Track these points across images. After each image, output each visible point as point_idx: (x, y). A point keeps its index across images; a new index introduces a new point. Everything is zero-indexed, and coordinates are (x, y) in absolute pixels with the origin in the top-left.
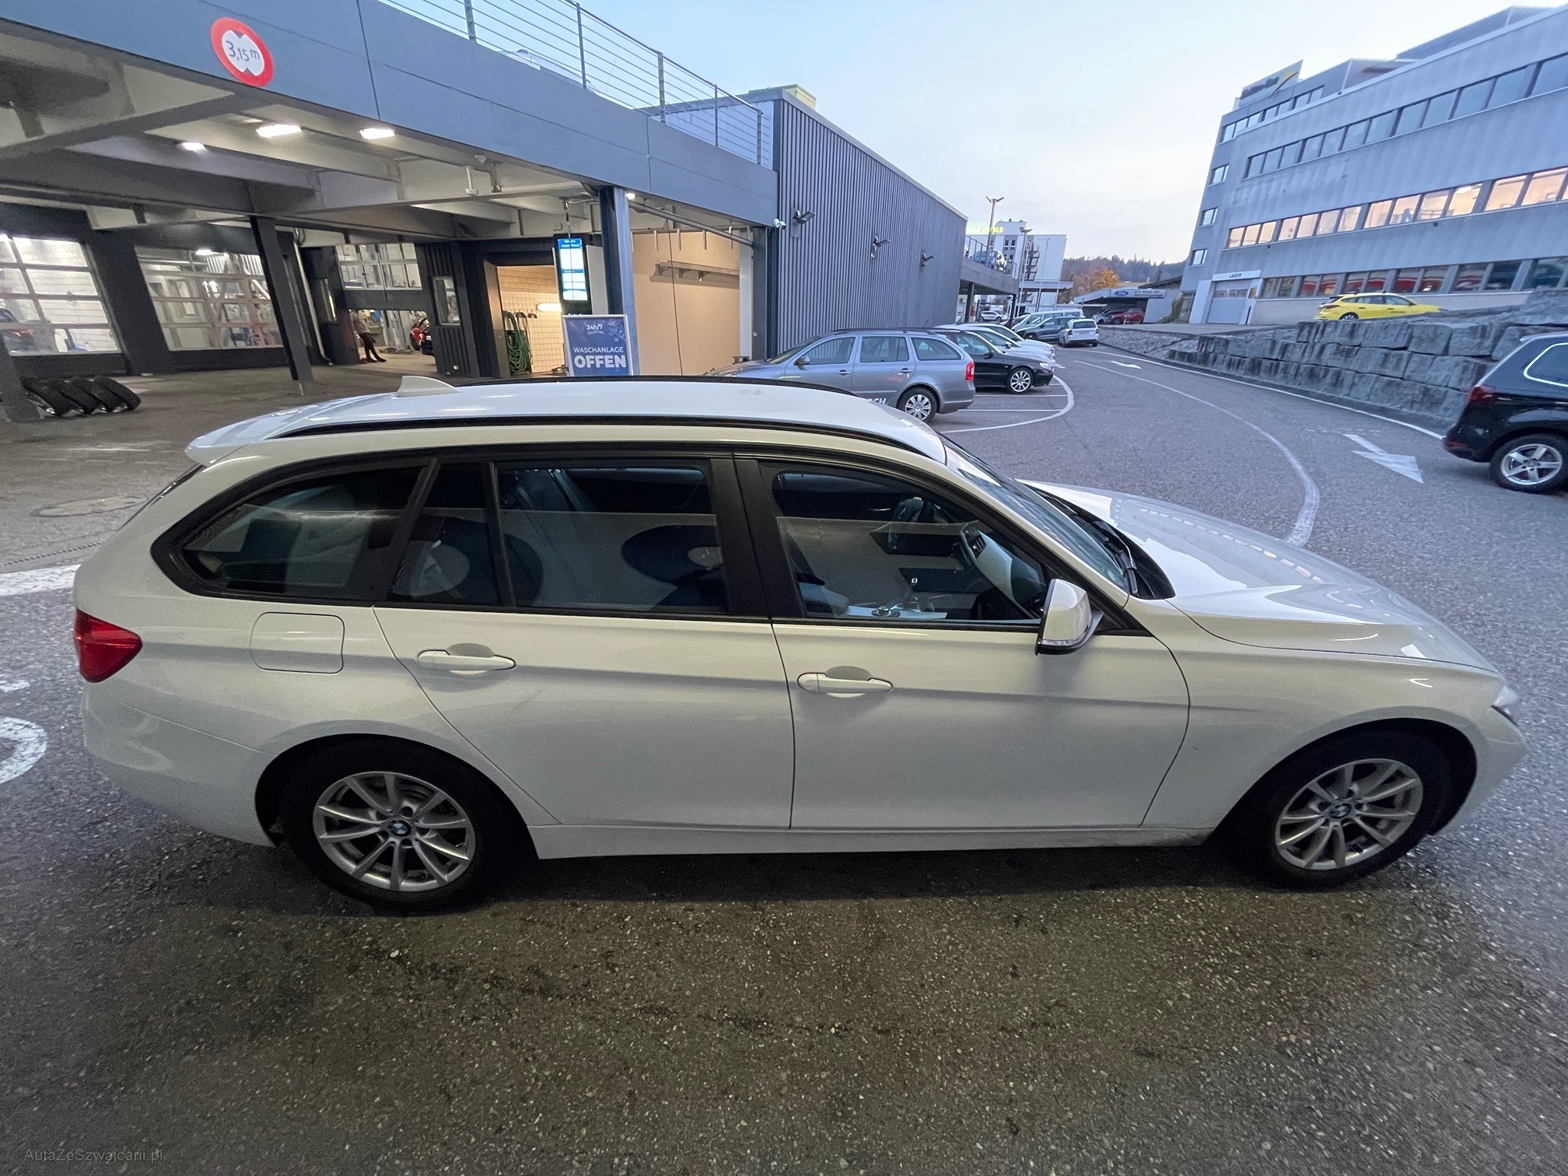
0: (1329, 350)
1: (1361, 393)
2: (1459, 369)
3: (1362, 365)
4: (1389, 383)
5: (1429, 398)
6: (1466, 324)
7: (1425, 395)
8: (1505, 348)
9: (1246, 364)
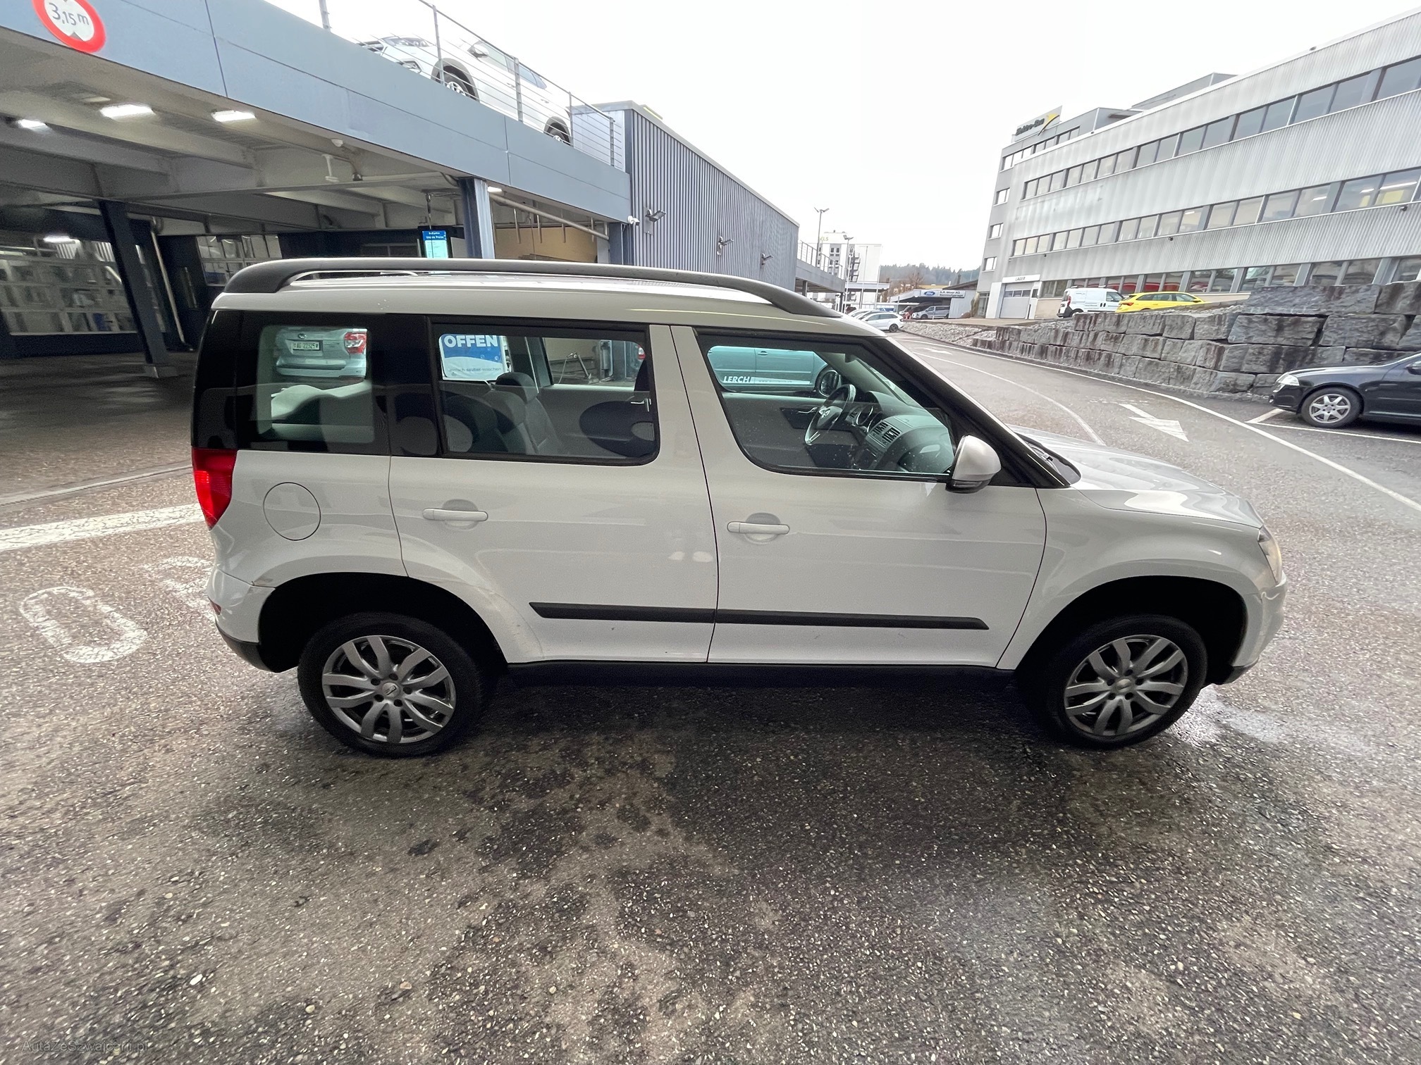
0: (1101, 336)
1: (1128, 372)
2: (1204, 349)
3: (1127, 349)
4: (1150, 363)
5: (1182, 374)
6: (1205, 314)
7: (1179, 372)
8: (1236, 334)
9: (1035, 349)
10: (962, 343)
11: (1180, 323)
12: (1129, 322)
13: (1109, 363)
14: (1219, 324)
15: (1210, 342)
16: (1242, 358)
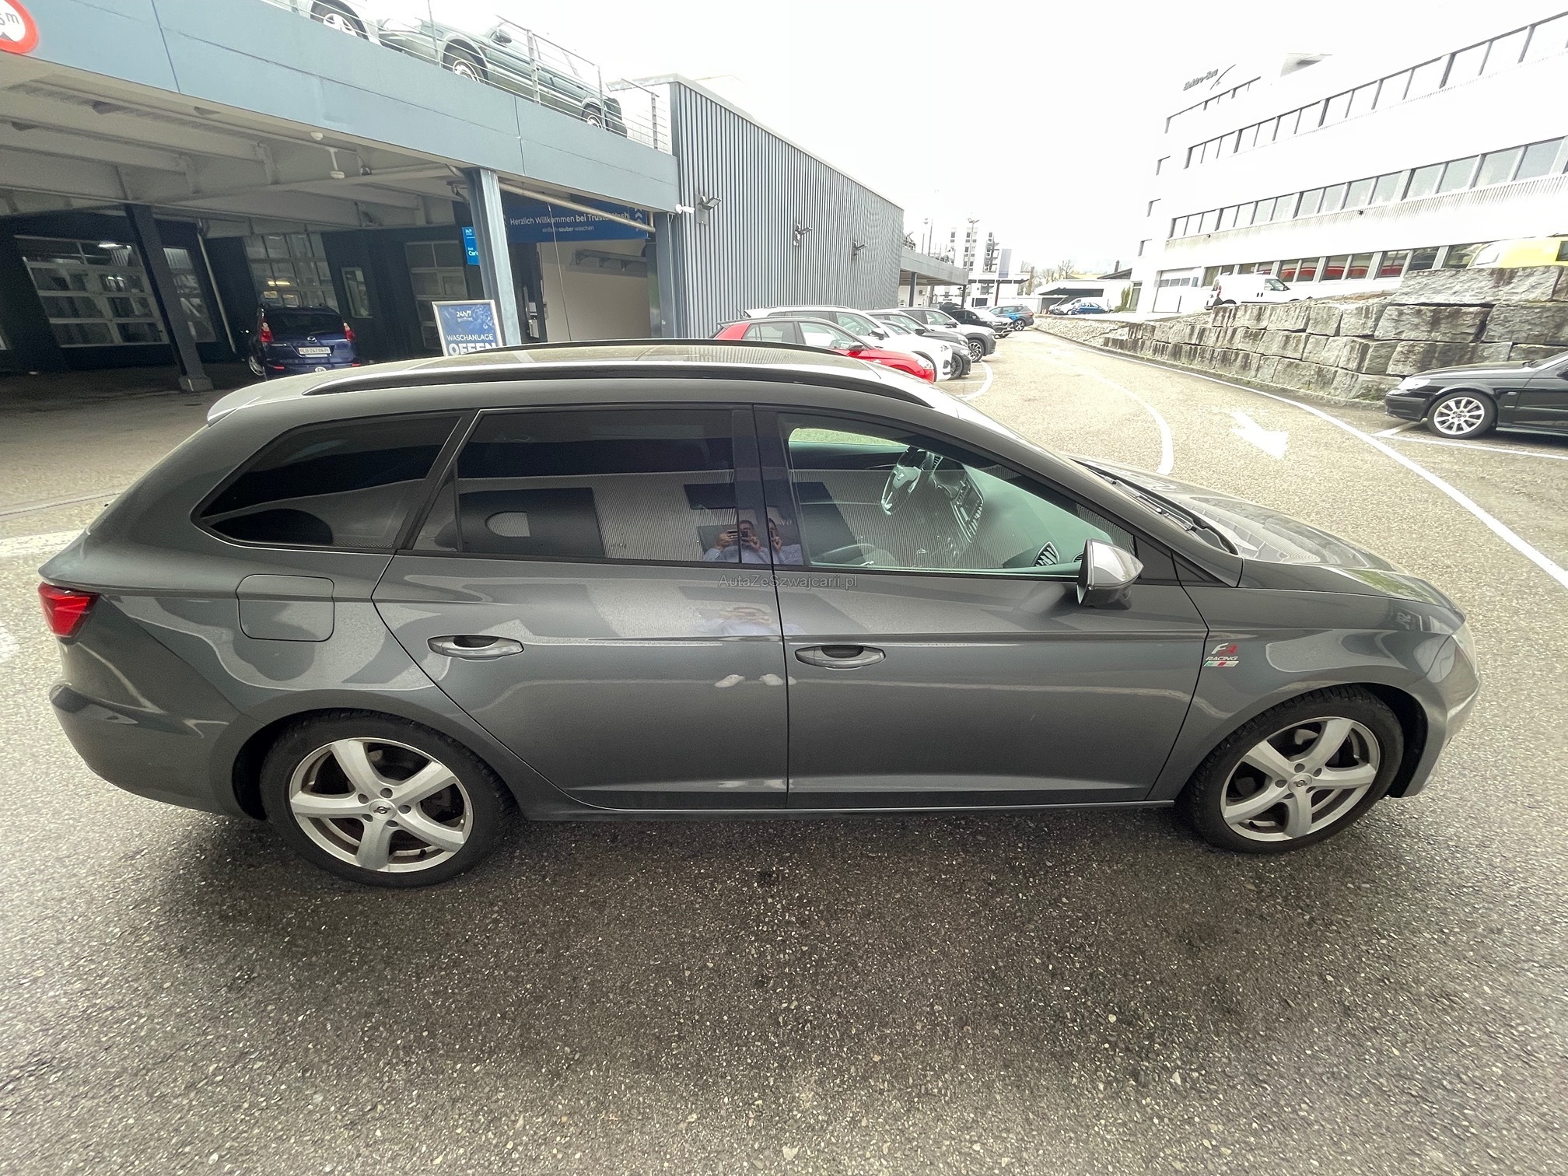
0: (1240, 333)
1: (1266, 375)
2: (1348, 347)
3: (1267, 348)
4: (1290, 365)
5: (1323, 378)
6: (1353, 306)
7: (1319, 376)
8: (1384, 329)
9: (1169, 349)
10: (1093, 343)
11: (1325, 317)
12: (1271, 315)
15: (1355, 339)
16: (1388, 358)
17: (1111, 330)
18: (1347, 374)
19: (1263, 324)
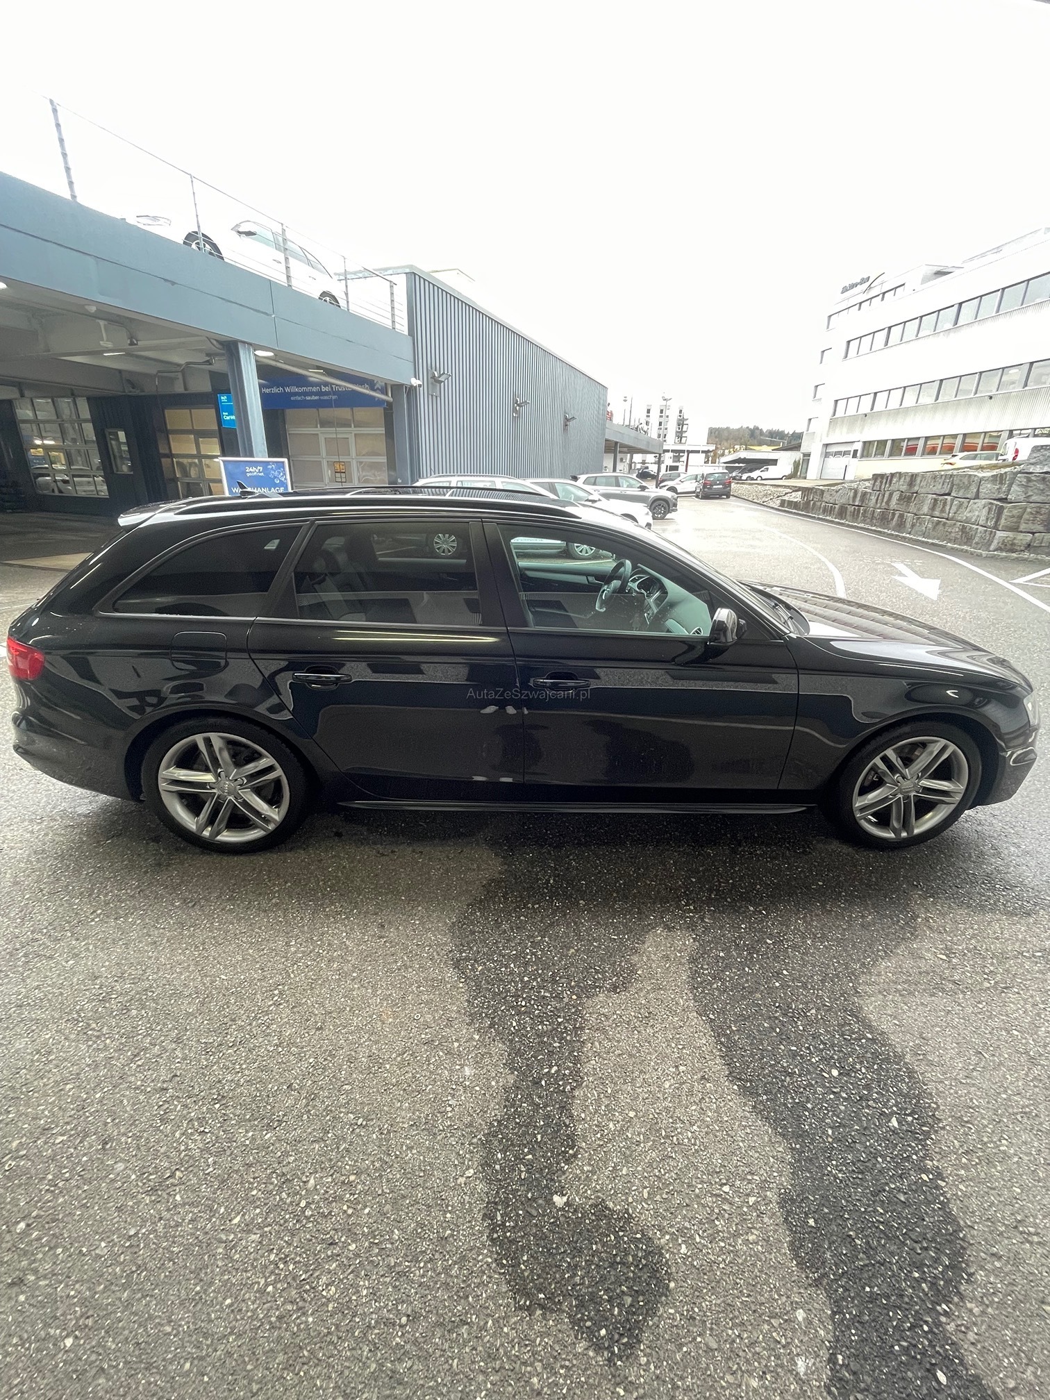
0: (895, 496)
1: (918, 532)
2: (987, 508)
4: (938, 523)
5: (966, 536)
6: (988, 474)
7: (963, 532)
8: (1016, 492)
9: (836, 510)
10: (771, 504)
11: (966, 483)
12: (921, 481)
13: (901, 525)
14: (1001, 483)
15: (992, 501)
16: (1020, 517)
17: (786, 494)
18: (986, 531)
19: (916, 488)
